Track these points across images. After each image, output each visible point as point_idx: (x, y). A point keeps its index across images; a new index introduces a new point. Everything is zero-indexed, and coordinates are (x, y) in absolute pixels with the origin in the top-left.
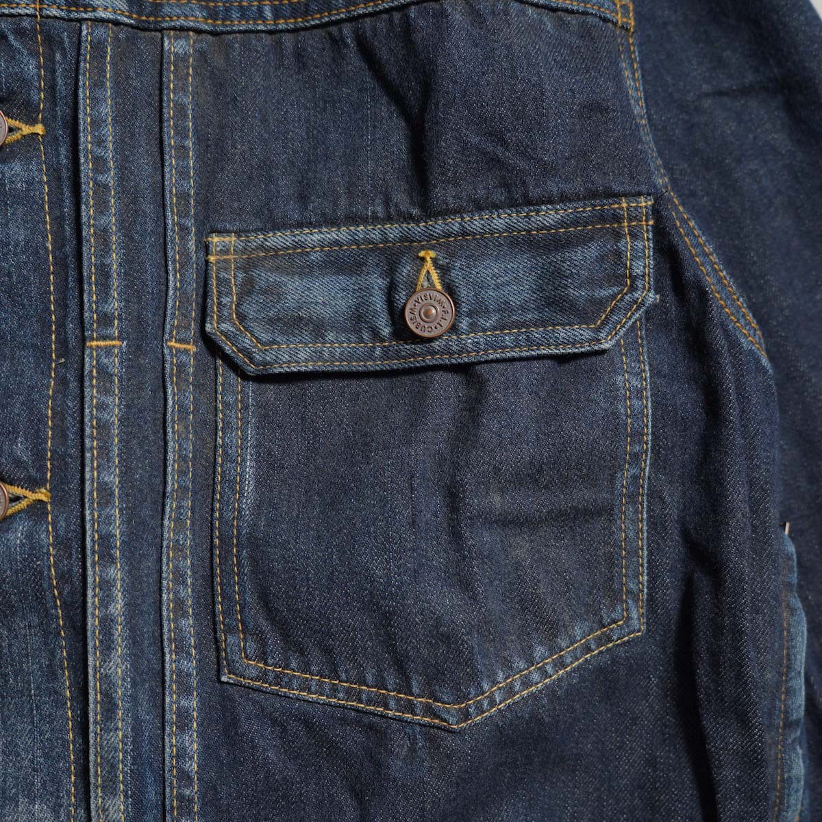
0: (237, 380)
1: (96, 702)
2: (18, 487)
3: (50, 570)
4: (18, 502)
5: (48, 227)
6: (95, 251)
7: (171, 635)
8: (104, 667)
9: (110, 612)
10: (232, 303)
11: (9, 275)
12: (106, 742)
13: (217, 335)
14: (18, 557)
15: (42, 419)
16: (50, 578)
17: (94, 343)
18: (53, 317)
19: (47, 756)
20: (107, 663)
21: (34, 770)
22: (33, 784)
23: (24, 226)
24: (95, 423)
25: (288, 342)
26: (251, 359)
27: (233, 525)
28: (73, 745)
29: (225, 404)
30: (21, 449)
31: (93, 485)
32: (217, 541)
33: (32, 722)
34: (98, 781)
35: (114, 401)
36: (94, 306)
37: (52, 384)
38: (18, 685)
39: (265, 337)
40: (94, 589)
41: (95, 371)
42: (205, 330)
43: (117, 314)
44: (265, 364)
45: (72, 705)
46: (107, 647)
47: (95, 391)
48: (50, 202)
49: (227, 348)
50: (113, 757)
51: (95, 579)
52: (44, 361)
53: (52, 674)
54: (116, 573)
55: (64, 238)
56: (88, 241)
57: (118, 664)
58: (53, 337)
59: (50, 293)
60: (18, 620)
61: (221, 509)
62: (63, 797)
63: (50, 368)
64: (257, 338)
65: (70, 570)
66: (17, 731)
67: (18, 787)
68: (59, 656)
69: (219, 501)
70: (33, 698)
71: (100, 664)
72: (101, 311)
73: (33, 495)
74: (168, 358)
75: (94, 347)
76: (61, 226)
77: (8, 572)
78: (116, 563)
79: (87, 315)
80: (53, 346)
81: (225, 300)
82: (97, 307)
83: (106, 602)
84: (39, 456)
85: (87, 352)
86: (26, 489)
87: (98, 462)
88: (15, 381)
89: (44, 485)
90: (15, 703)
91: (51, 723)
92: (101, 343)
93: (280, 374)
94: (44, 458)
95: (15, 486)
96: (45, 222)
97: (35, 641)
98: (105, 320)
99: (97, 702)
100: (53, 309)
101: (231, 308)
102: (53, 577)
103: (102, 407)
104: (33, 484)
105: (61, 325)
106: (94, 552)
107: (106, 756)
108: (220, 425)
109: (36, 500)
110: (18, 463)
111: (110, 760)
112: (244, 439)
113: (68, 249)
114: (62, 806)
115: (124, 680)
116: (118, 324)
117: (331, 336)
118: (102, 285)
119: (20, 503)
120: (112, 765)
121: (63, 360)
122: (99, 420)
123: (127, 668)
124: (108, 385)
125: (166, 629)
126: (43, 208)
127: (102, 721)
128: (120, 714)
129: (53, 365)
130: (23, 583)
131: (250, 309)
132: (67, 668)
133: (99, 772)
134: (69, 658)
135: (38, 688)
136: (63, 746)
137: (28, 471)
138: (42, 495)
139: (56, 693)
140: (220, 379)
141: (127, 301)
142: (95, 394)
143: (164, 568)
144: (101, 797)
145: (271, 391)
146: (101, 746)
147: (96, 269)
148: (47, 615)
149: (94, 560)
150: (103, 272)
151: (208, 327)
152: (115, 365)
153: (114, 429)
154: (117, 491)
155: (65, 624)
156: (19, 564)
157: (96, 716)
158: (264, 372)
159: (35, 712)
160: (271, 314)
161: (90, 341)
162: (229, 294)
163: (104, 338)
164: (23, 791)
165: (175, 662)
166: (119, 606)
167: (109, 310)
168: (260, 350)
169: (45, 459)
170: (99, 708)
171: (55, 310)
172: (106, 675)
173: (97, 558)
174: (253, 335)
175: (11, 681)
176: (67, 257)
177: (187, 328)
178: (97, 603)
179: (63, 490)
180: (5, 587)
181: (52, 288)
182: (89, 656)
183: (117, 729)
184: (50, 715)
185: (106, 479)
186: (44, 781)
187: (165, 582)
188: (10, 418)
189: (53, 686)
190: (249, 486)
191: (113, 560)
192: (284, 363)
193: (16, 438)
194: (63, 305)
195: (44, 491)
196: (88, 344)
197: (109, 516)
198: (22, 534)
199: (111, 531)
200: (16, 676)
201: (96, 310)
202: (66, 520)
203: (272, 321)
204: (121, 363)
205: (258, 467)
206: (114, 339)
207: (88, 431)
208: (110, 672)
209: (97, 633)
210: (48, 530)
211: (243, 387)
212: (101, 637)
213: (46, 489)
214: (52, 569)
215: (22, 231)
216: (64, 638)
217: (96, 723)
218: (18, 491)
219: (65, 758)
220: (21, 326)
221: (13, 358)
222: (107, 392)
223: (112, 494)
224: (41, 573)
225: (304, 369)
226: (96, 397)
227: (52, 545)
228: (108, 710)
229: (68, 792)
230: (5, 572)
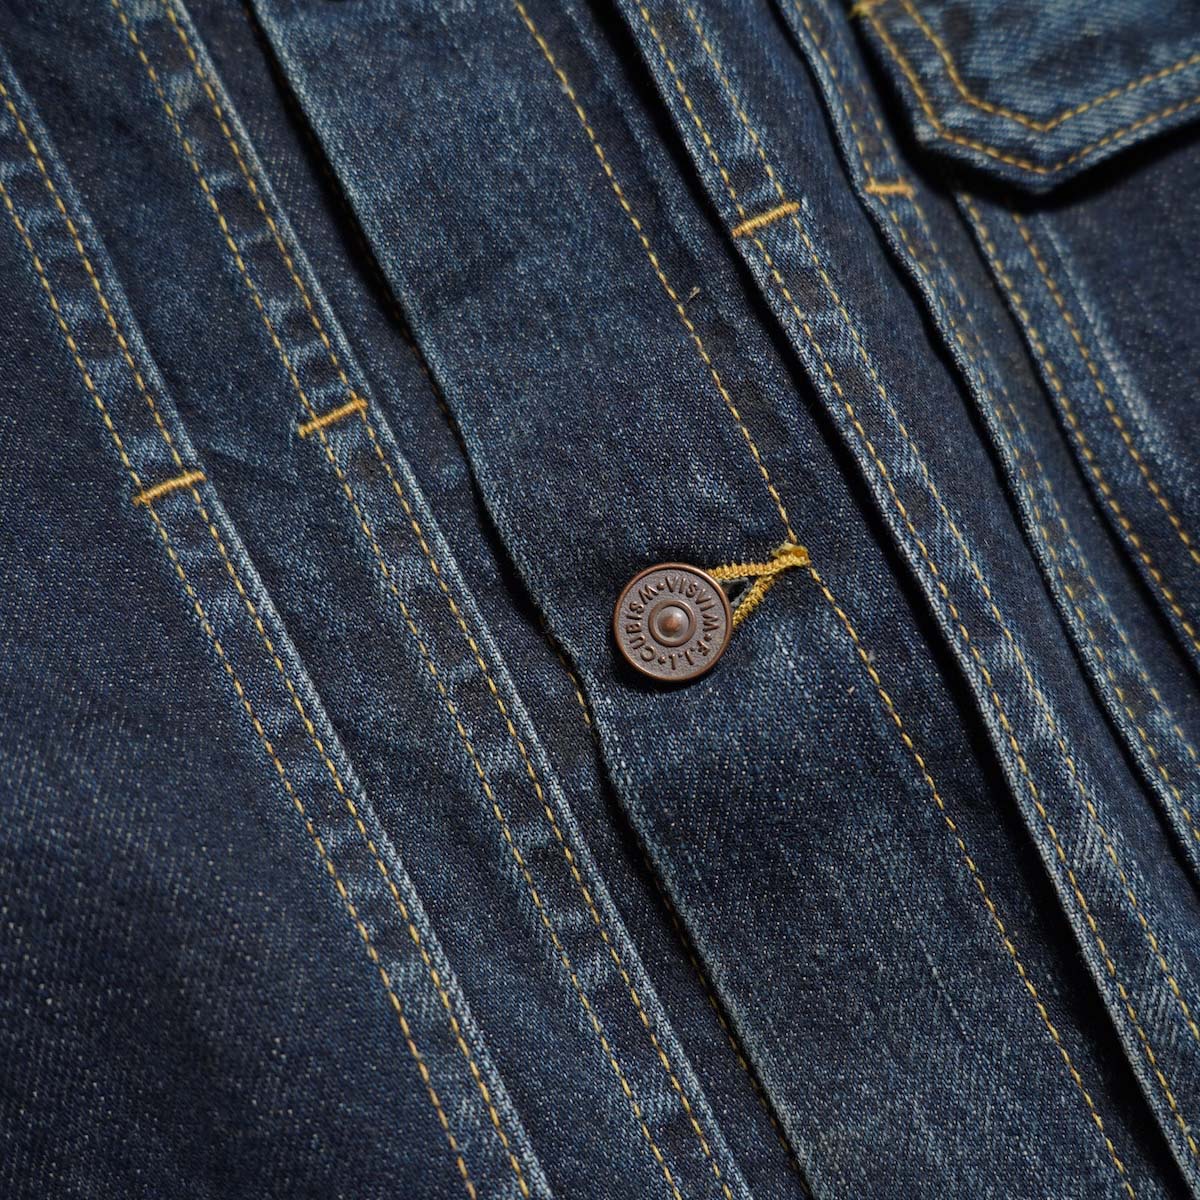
0: (1013, 221)
1: (1092, 936)
2: (729, 565)
3: (879, 697)
4: (742, 596)
5: (551, 58)
6: (668, 52)
7: (1149, 753)
8: (1077, 854)
9: (1038, 735)
10: (945, 67)
11: (519, 176)
12: (1150, 1012)
13: (946, 141)
14: (807, 695)
15: (716, 414)
16: (886, 715)
17: (747, 226)
18: (636, 222)
19: (1023, 1094)
20: (1080, 845)
21: (1010, 1132)
22: (1025, 1163)
23: (506, 74)
24: (828, 369)
25: (1089, 97)
26: (1034, 158)
27: (1151, 494)
28: (1068, 1050)
29: (1016, 274)
30: (705, 486)
31: (889, 489)
32: (1133, 540)
33: (959, 1035)
34: (1169, 1103)
35: (840, 315)
36: (713, 154)
37: (699, 343)
38: (897, 970)
39: (1039, 104)
40: (991, 700)
41: (777, 275)
42: (919, 143)
43: (762, 153)
44: (1064, 155)
45: (1027, 967)
46: (1065, 812)
47: (797, 310)
48: (531, 13)
49: (977, 157)
50: (1179, 1038)
51: (984, 677)
52: (656, 311)
53: (959, 916)
54: (1012, 652)
55: (591, 65)
56: (647, 35)
57: (1102, 838)
58: (654, 259)
59: (608, 181)
60: (850, 831)
61: (1107, 478)
62: (1098, 1167)
63: (676, 317)
64: (1025, 113)
65: (918, 683)
66: (935, 1066)
67: (994, 1180)
68: (961, 876)
69: (1095, 463)
70: (941, 984)
71: (1065, 850)
72: (731, 160)
73: (769, 565)
74: (881, 214)
75: (750, 233)
76: (576, 47)
77: (800, 735)
78: (1002, 631)
79: (707, 177)
80: (662, 276)
81: (930, 68)
82: (720, 153)
83: (1022, 716)
84: (746, 484)
85: (744, 246)
86: (748, 563)
87: (873, 443)
88: (624, 367)
89: (782, 537)
90: (907, 1010)
91: (1001, 1020)
92: (761, 220)
93: (1103, 162)
94: (758, 483)
95: (721, 565)
96: (540, 52)
97: (899, 861)
98: (747, 173)
99: (1095, 935)
100: (627, 207)
101: (948, 78)
102: (891, 709)
103: (826, 335)
104: (759, 545)
105: (659, 227)
106: (955, 624)
107: (1163, 1041)
108: (1024, 316)
109: (781, 573)
110: (709, 514)
111: (1176, 1048)
112: (1082, 324)
113: (608, 80)
114: (1103, 1187)
115: (1127, 867)
116: (775, 172)
117: (1161, 53)
118: (709, 109)
119: (747, 594)
120: (1184, 1057)
121: (696, 290)
122: (834, 362)
123: (1120, 840)
124: (814, 291)
125: (1135, 744)
126: (524, 28)
127: (1122, 970)
128: (1154, 943)
129: (680, 309)
130: (835, 745)
131: (988, 60)
132: (987, 893)
133: (1164, 1083)
134: (985, 870)
135: (943, 960)
136: (1048, 1060)
137: (736, 522)
138: (791, 555)
139: (984, 954)
140: (982, 232)
141: (770, 125)
142: (802, 316)
143: (1073, 622)
144: (1191, 1134)
145: (1084, 215)
146: (1143, 1024)
147: (686, 83)
148: (906, 798)
149: (962, 641)
150: (703, 86)
151: (924, 132)
152: (807, 249)
153: (868, 371)
154: (932, 486)
155: (948, 803)
156: (812, 708)
157: (1104, 964)
158: (1069, 173)
159: (955, 1013)
160: (1033, 54)
161: (736, 226)
162: (931, 53)
163: (760, 208)
164: (1010, 1185)
165: (1183, 804)
166: (1047, 718)
167: (746, 151)
168: (1043, 135)
169: (760, 485)
170: (1103, 948)
171: (633, 207)
172: (1089, 869)
173: (966, 634)
174: (1015, 112)
175: (882, 967)
176: (611, 96)
177: (881, 153)
178: (1006, 726)
179: (826, 529)
180: (805, 768)
181: (608, 170)
182: (1039, 842)
183: (1161, 975)
184: (991, 1005)
185: (905, 469)
186: (1044, 1148)
187: (1087, 650)
188: (655, 433)
189: (972, 944)
190: (1139, 410)
191: (995, 630)
192: (1101, 138)
193: (686, 467)
194: (647, 191)
195: (788, 546)
196: (735, 233)
197: (947, 542)
198: (790, 648)
199: (964, 570)
200: (887, 951)
201: (722, 161)
202: (864, 584)
203: (1038, 69)
204: (816, 241)
205: (1135, 369)
206: (780, 203)
207: (825, 390)
208: (1094, 860)
209: (1033, 789)
210: (839, 620)
211: (1031, 228)
212: (1044, 795)
213: (791, 541)
214: (883, 694)
215: (508, 84)
216: (957, 833)
217: (1111, 980)
218: (733, 572)
219: (1065, 1083)
220: (580, 268)
221: (592, 334)
222: (820, 304)
223: (928, 495)
224: (864, 709)
225: (1144, 133)
226: (805, 321)
227: (861, 644)
228: (1124, 944)
229: (1103, 1153)
230: (792, 736)
